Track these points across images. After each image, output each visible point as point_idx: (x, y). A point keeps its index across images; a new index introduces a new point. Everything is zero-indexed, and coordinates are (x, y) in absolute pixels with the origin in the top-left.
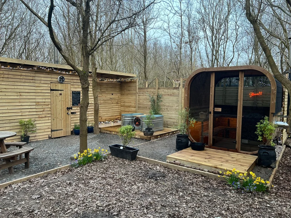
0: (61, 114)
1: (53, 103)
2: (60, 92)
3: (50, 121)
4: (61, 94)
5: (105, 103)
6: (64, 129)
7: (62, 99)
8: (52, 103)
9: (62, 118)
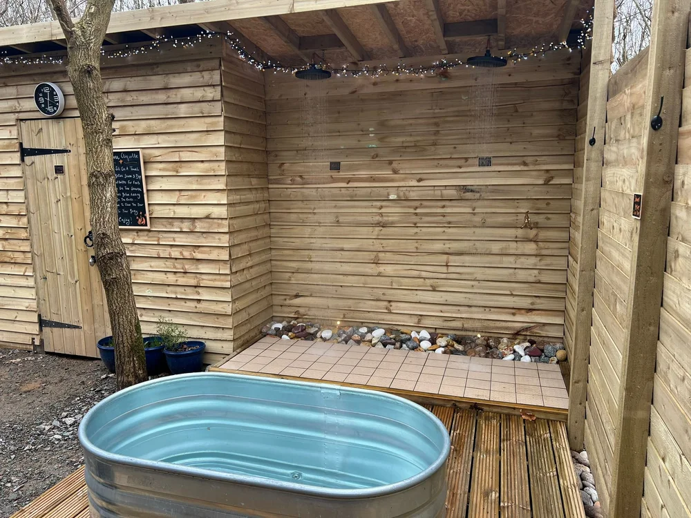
0: (71, 260)
1: (38, 208)
2: (56, 160)
3: (31, 282)
4: (59, 170)
5: (415, 219)
6: (86, 327)
7: (69, 194)
8: (32, 209)
9: (73, 276)
